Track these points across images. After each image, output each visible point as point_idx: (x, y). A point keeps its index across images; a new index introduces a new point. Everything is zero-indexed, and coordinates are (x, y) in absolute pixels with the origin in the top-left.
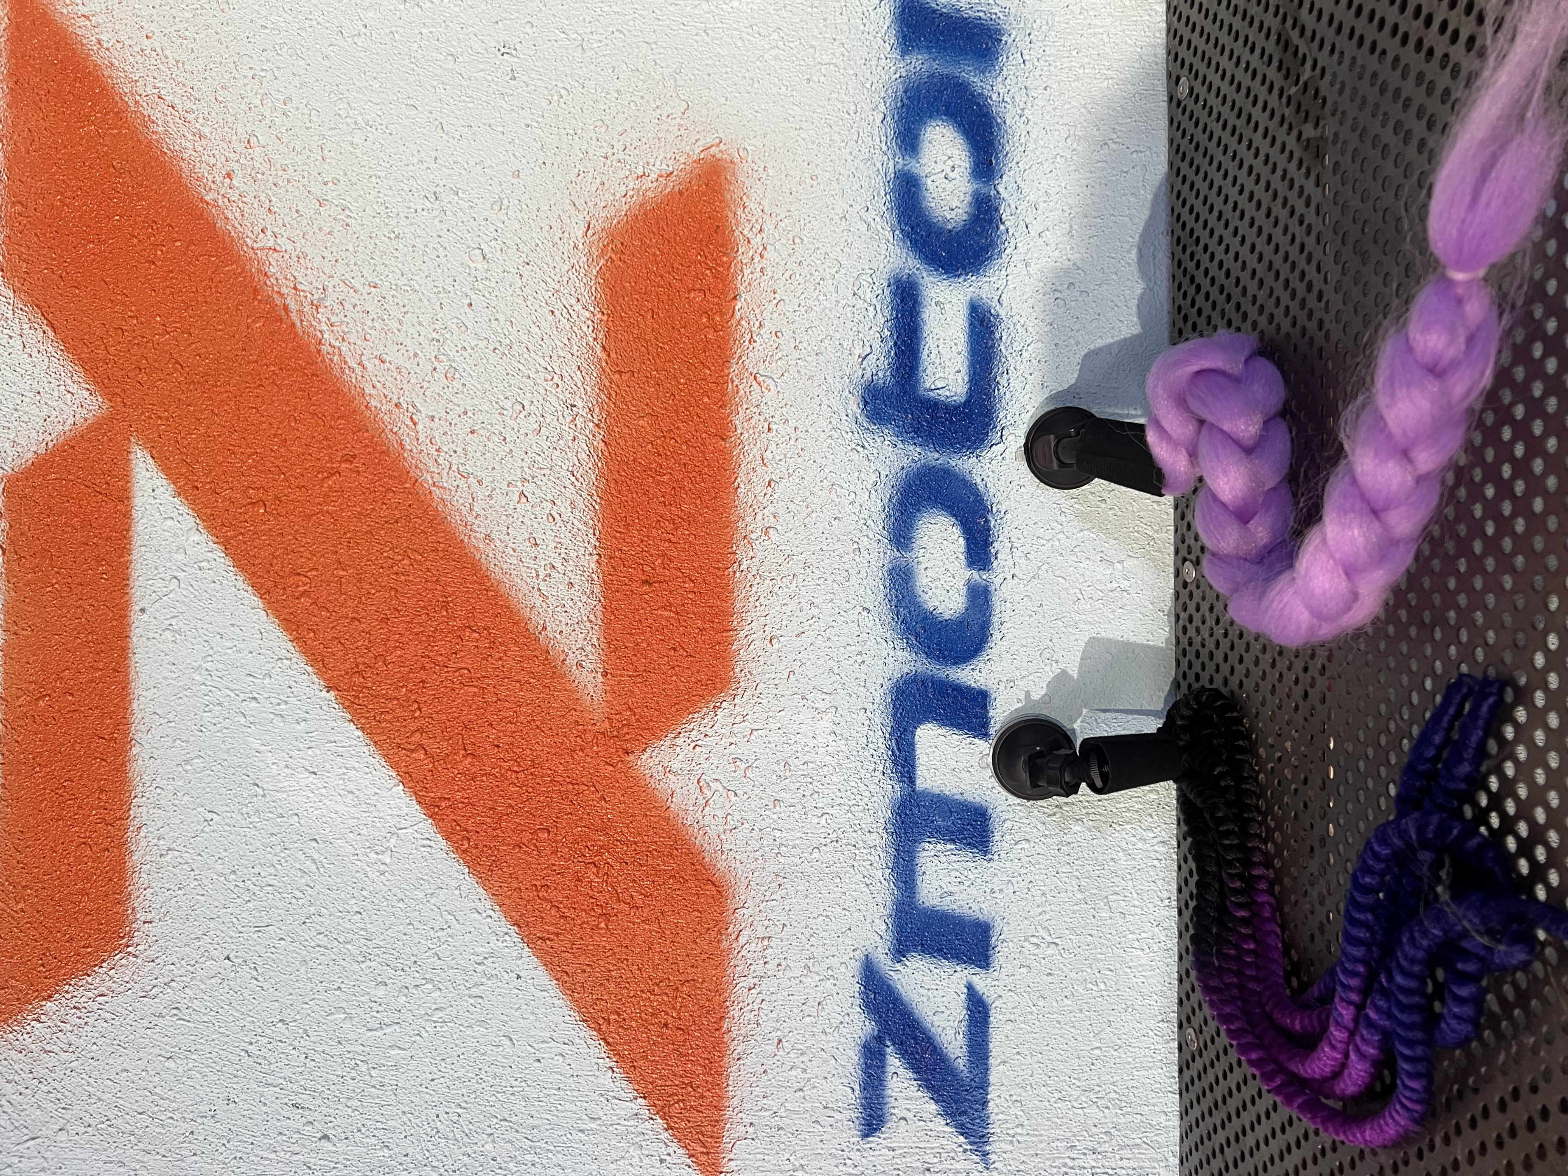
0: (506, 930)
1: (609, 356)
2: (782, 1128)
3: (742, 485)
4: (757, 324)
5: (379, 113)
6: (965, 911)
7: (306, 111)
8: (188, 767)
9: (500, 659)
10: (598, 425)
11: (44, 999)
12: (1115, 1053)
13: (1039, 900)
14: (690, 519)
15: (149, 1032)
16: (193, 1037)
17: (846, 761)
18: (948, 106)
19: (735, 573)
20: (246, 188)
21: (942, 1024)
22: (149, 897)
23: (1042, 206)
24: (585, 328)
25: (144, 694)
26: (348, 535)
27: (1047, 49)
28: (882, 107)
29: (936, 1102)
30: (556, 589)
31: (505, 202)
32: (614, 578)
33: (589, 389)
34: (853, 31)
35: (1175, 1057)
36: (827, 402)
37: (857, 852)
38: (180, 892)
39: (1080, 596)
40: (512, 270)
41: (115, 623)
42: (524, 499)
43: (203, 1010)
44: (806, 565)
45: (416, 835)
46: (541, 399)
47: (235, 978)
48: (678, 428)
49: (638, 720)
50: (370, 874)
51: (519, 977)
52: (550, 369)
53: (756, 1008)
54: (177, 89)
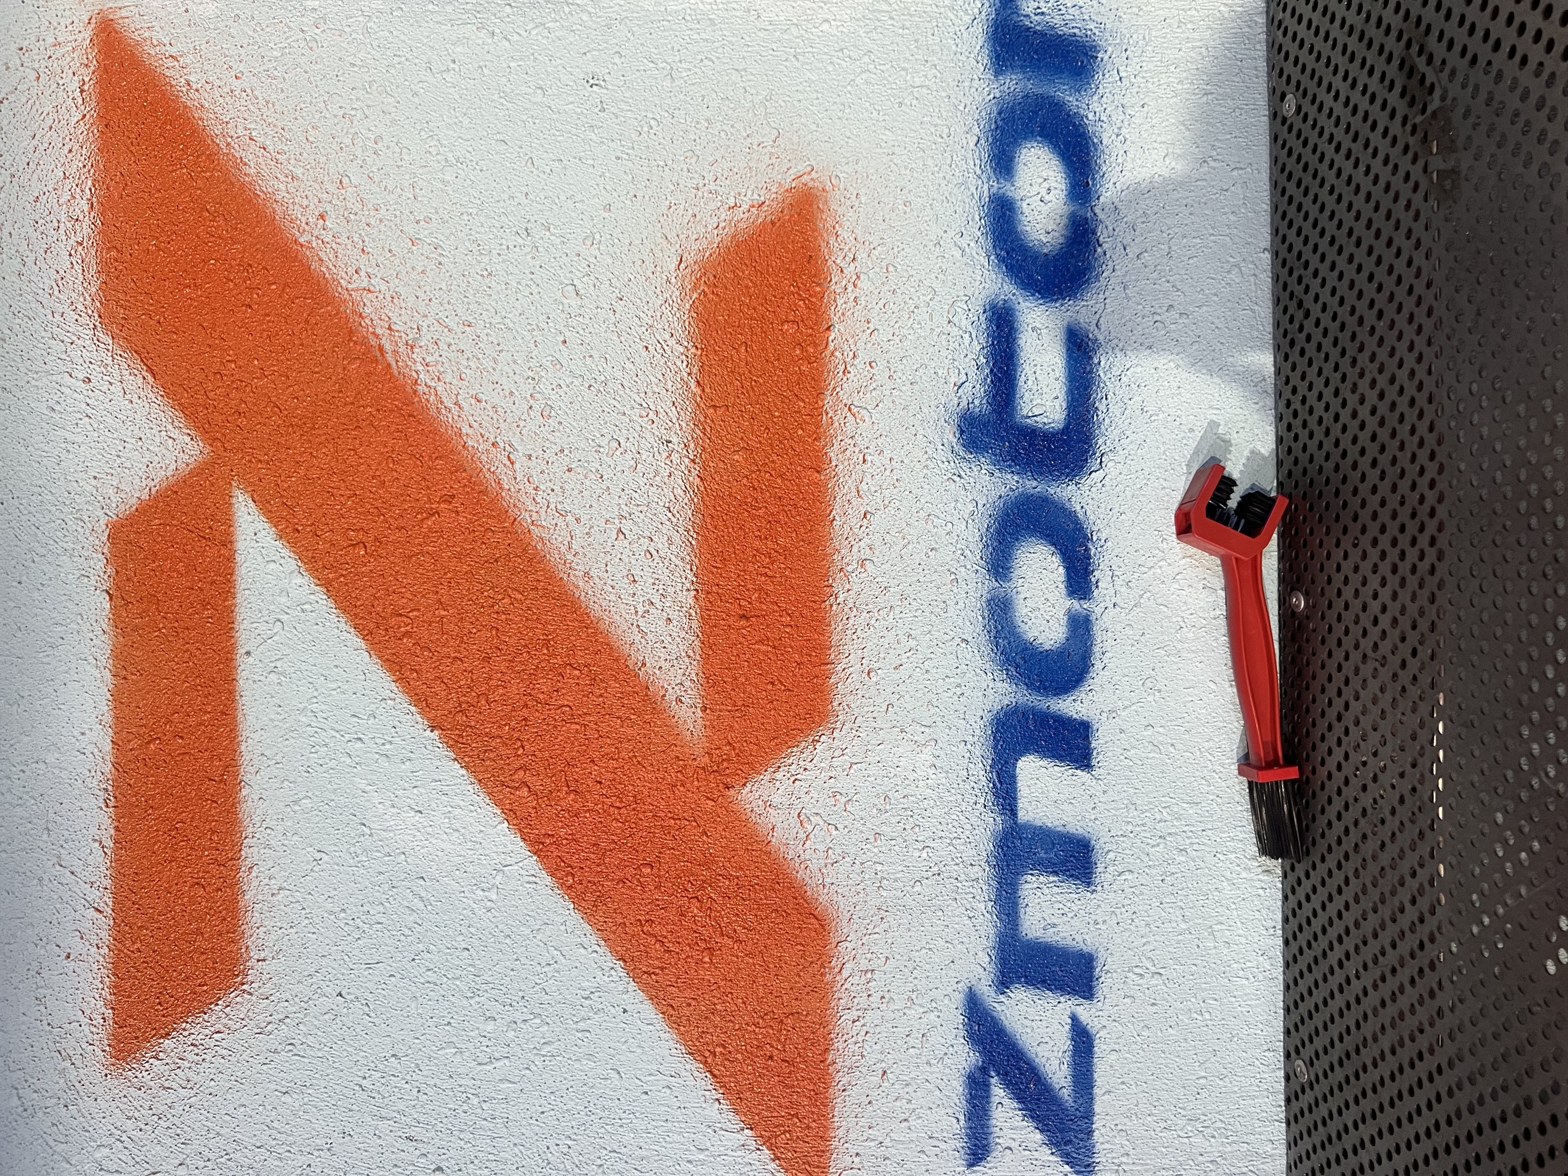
0: (612, 965)
1: (703, 391)
2: (888, 1158)
3: (837, 518)
4: (851, 354)
5: (470, 149)
6: (1069, 942)
7: (397, 150)
8: (297, 808)
9: (601, 696)
10: (693, 461)
11: (162, 1037)
12: (1221, 1083)
13: (1143, 930)
14: (786, 553)
15: (265, 1067)
16: (308, 1073)
17: (947, 794)
18: (1043, 127)
19: (831, 606)
20: (339, 229)
21: (1046, 1054)
22: (262, 935)
23: (1140, 227)
24: (679, 363)
25: (252, 735)
26: (449, 575)
27: (1144, 64)
28: (976, 130)
29: (1042, 1131)
30: (654, 624)
31: (597, 236)
32: (712, 613)
33: (684, 424)
34: (945, 52)
35: (1281, 1086)
36: (922, 432)
37: (959, 885)
38: (292, 930)
39: (1183, 625)
40: (605, 305)
41: (221, 666)
42: (621, 536)
43: (317, 1046)
44: (903, 597)
45: (522, 872)
46: (636, 435)
47: (347, 1015)
48: (773, 462)
49: (738, 755)
50: (476, 911)
51: (625, 1011)
52: (645, 405)
53: (860, 1039)
54: (267, 130)
